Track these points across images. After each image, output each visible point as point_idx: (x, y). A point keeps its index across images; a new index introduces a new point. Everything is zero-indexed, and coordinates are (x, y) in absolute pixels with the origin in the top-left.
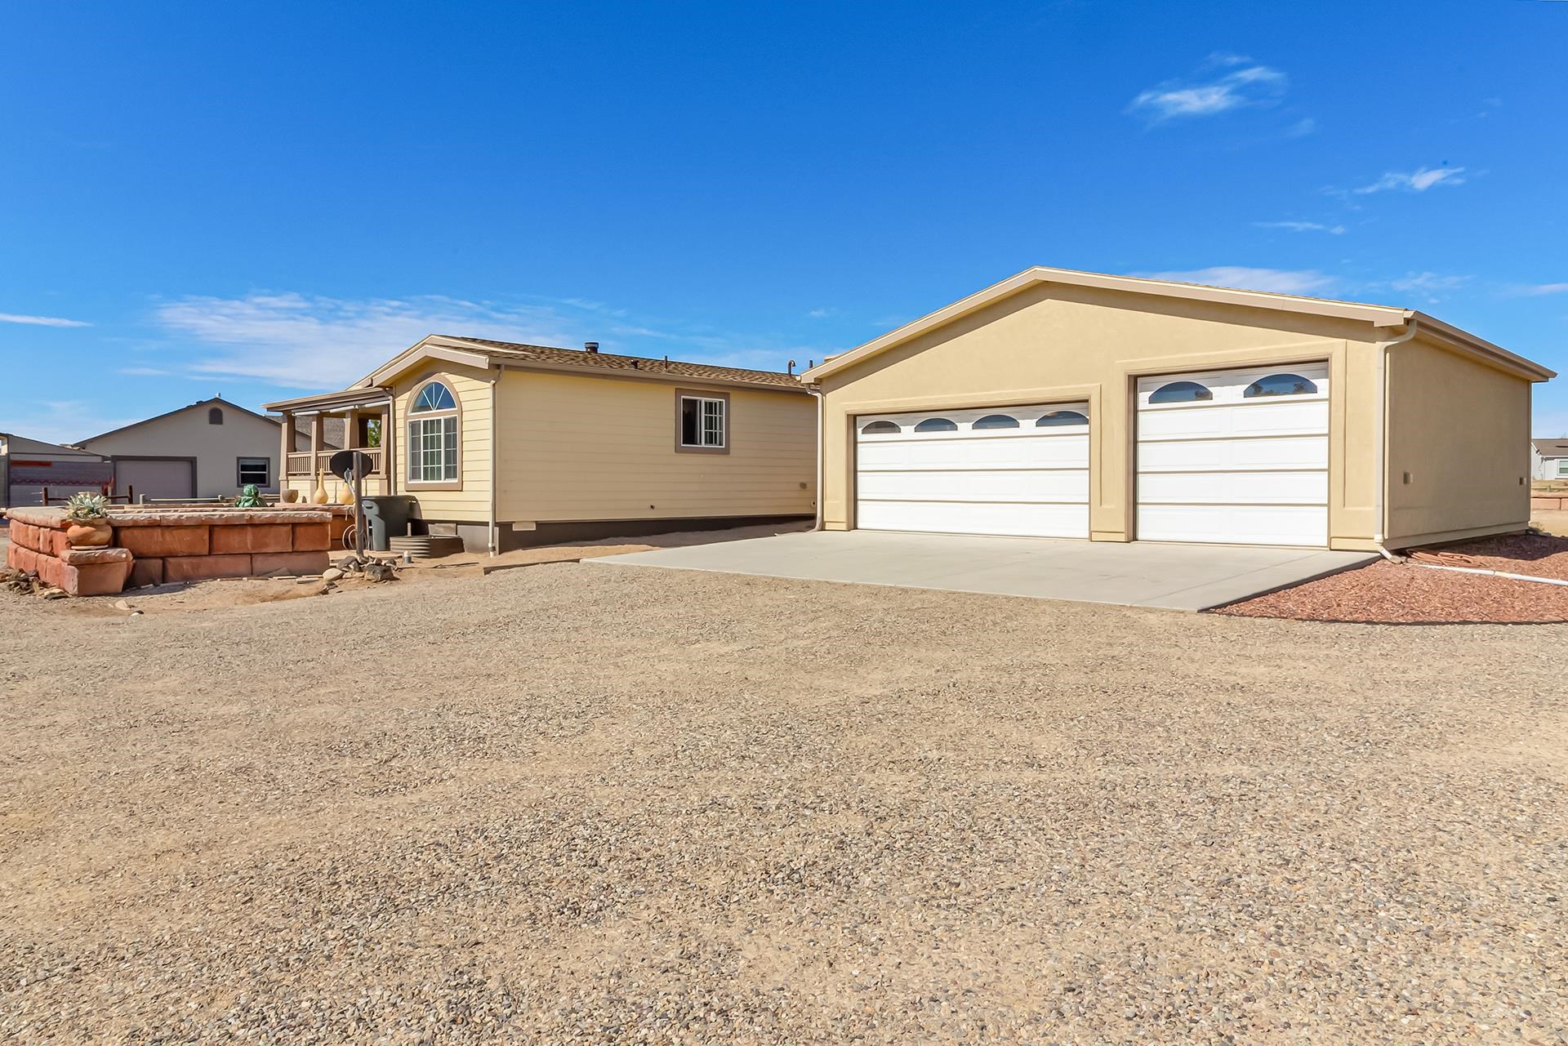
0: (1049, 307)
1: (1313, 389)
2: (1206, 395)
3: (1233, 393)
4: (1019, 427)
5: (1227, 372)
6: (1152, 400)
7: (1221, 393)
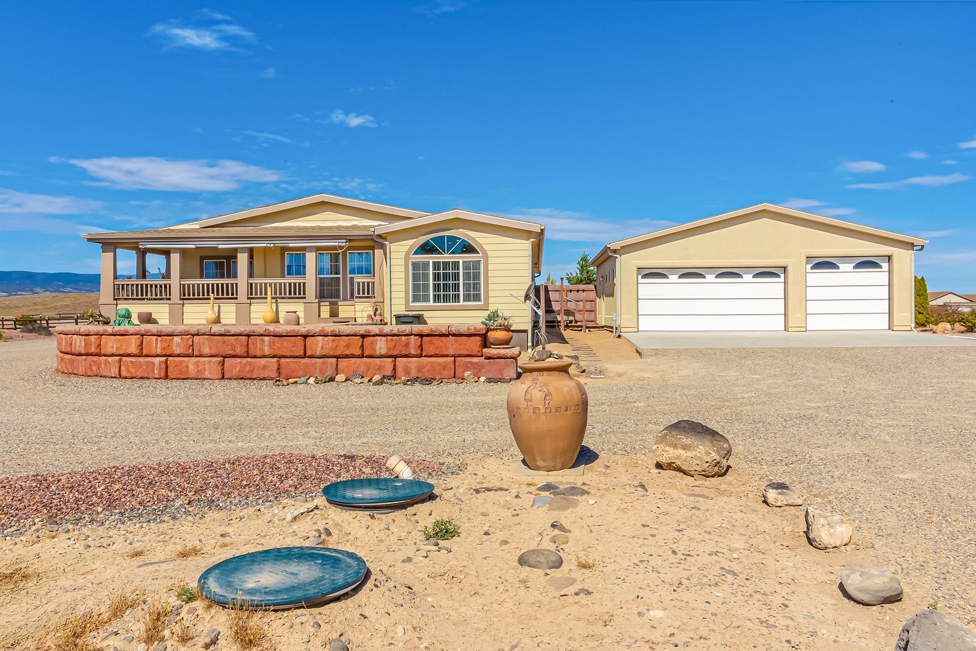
0: (764, 221)
1: (881, 267)
2: (838, 268)
3: (849, 267)
4: (742, 278)
5: (846, 258)
6: (812, 268)
7: (843, 267)
